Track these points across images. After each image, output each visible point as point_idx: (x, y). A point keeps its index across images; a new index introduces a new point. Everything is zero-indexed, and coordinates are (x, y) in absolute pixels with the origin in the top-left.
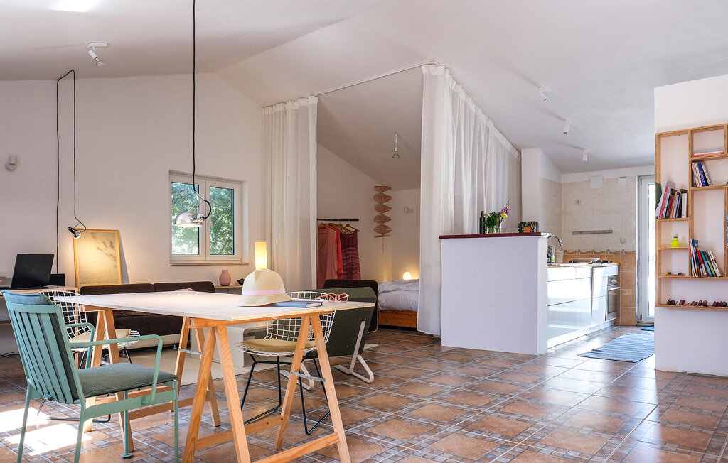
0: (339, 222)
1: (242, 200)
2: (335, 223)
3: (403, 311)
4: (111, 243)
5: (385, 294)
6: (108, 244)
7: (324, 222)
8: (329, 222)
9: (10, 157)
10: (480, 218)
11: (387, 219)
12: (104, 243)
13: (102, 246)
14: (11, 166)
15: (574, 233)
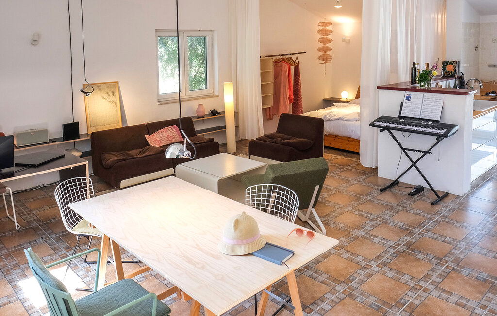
0: (289, 56)
1: (212, 45)
2: (287, 57)
3: (344, 137)
4: (113, 92)
5: (328, 122)
6: (111, 94)
7: (278, 57)
8: (281, 57)
9: (34, 35)
10: (412, 68)
11: (329, 50)
12: (107, 93)
13: (106, 96)
14: (34, 42)
15: (490, 66)
